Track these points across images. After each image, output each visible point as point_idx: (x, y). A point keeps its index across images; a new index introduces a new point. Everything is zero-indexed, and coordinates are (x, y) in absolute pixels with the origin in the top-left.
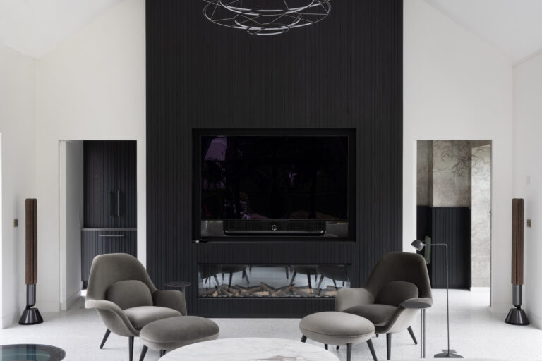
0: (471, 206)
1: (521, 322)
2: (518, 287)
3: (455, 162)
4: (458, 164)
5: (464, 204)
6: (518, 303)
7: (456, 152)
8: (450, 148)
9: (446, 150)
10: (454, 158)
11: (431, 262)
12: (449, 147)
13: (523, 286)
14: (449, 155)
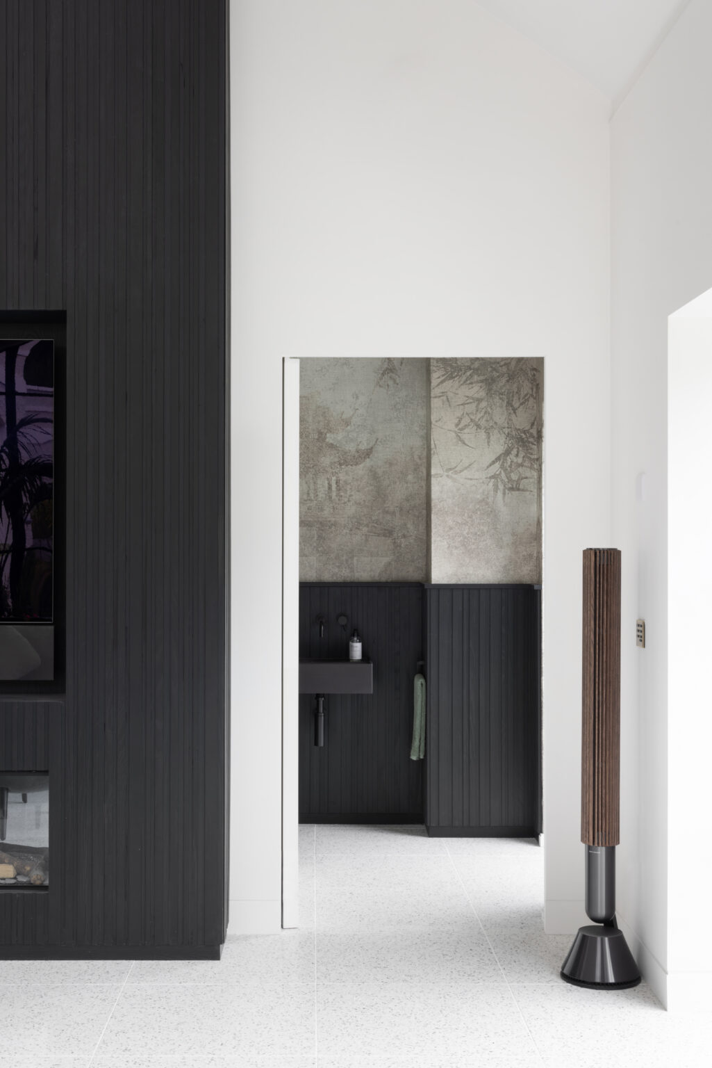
0: (540, 583)
1: (611, 979)
2: (601, 852)
3: (498, 445)
4: (507, 452)
5: (523, 575)
6: (601, 911)
7: (500, 416)
8: (484, 404)
9: (471, 408)
10: (495, 435)
11: (425, 756)
12: (479, 400)
13: (619, 849)
14: (478, 426)
